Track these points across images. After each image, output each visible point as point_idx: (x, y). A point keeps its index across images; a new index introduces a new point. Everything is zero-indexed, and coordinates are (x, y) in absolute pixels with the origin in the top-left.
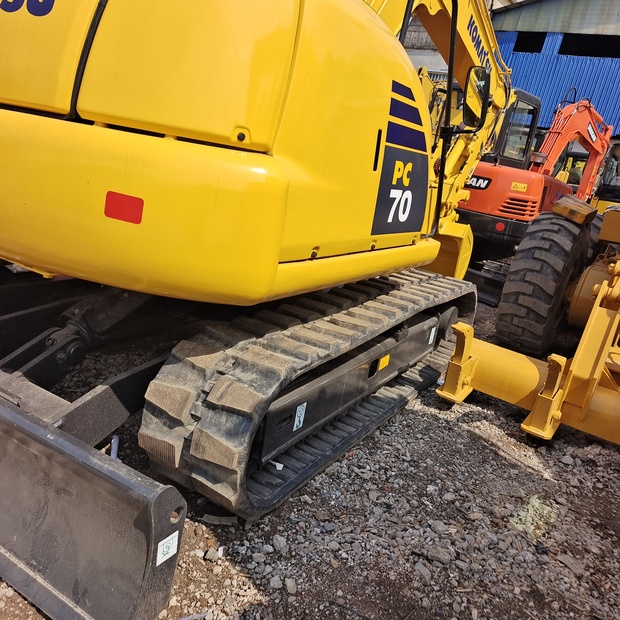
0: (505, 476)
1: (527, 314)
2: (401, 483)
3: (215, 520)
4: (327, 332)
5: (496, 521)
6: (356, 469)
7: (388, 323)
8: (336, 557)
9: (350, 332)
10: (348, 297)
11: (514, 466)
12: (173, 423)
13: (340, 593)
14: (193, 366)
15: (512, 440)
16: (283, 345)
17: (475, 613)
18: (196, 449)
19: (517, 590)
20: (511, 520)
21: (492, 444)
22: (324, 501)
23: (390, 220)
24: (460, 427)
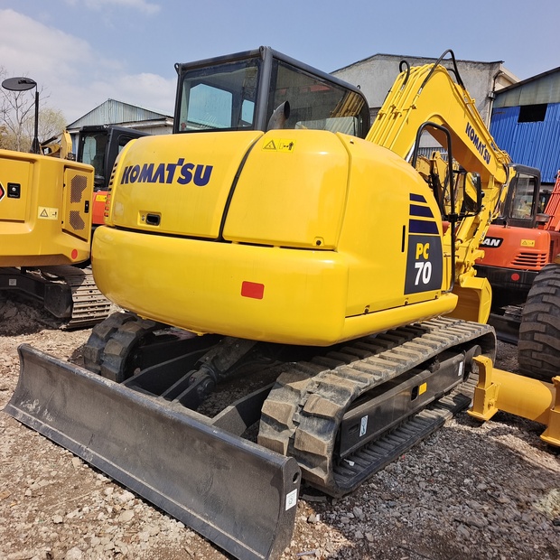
0: (530, 475)
1: (544, 349)
2: (444, 477)
3: (311, 498)
4: (378, 365)
5: (521, 504)
6: (408, 467)
7: (422, 357)
8: (399, 521)
9: (395, 364)
10: (390, 340)
11: (537, 468)
12: (282, 427)
13: (404, 542)
14: (292, 389)
15: (535, 449)
16: (349, 373)
17: (504, 559)
18: (298, 444)
19: (536, 547)
20: (534, 505)
21: (517, 452)
22: (386, 488)
23: (417, 283)
24: (489, 439)
